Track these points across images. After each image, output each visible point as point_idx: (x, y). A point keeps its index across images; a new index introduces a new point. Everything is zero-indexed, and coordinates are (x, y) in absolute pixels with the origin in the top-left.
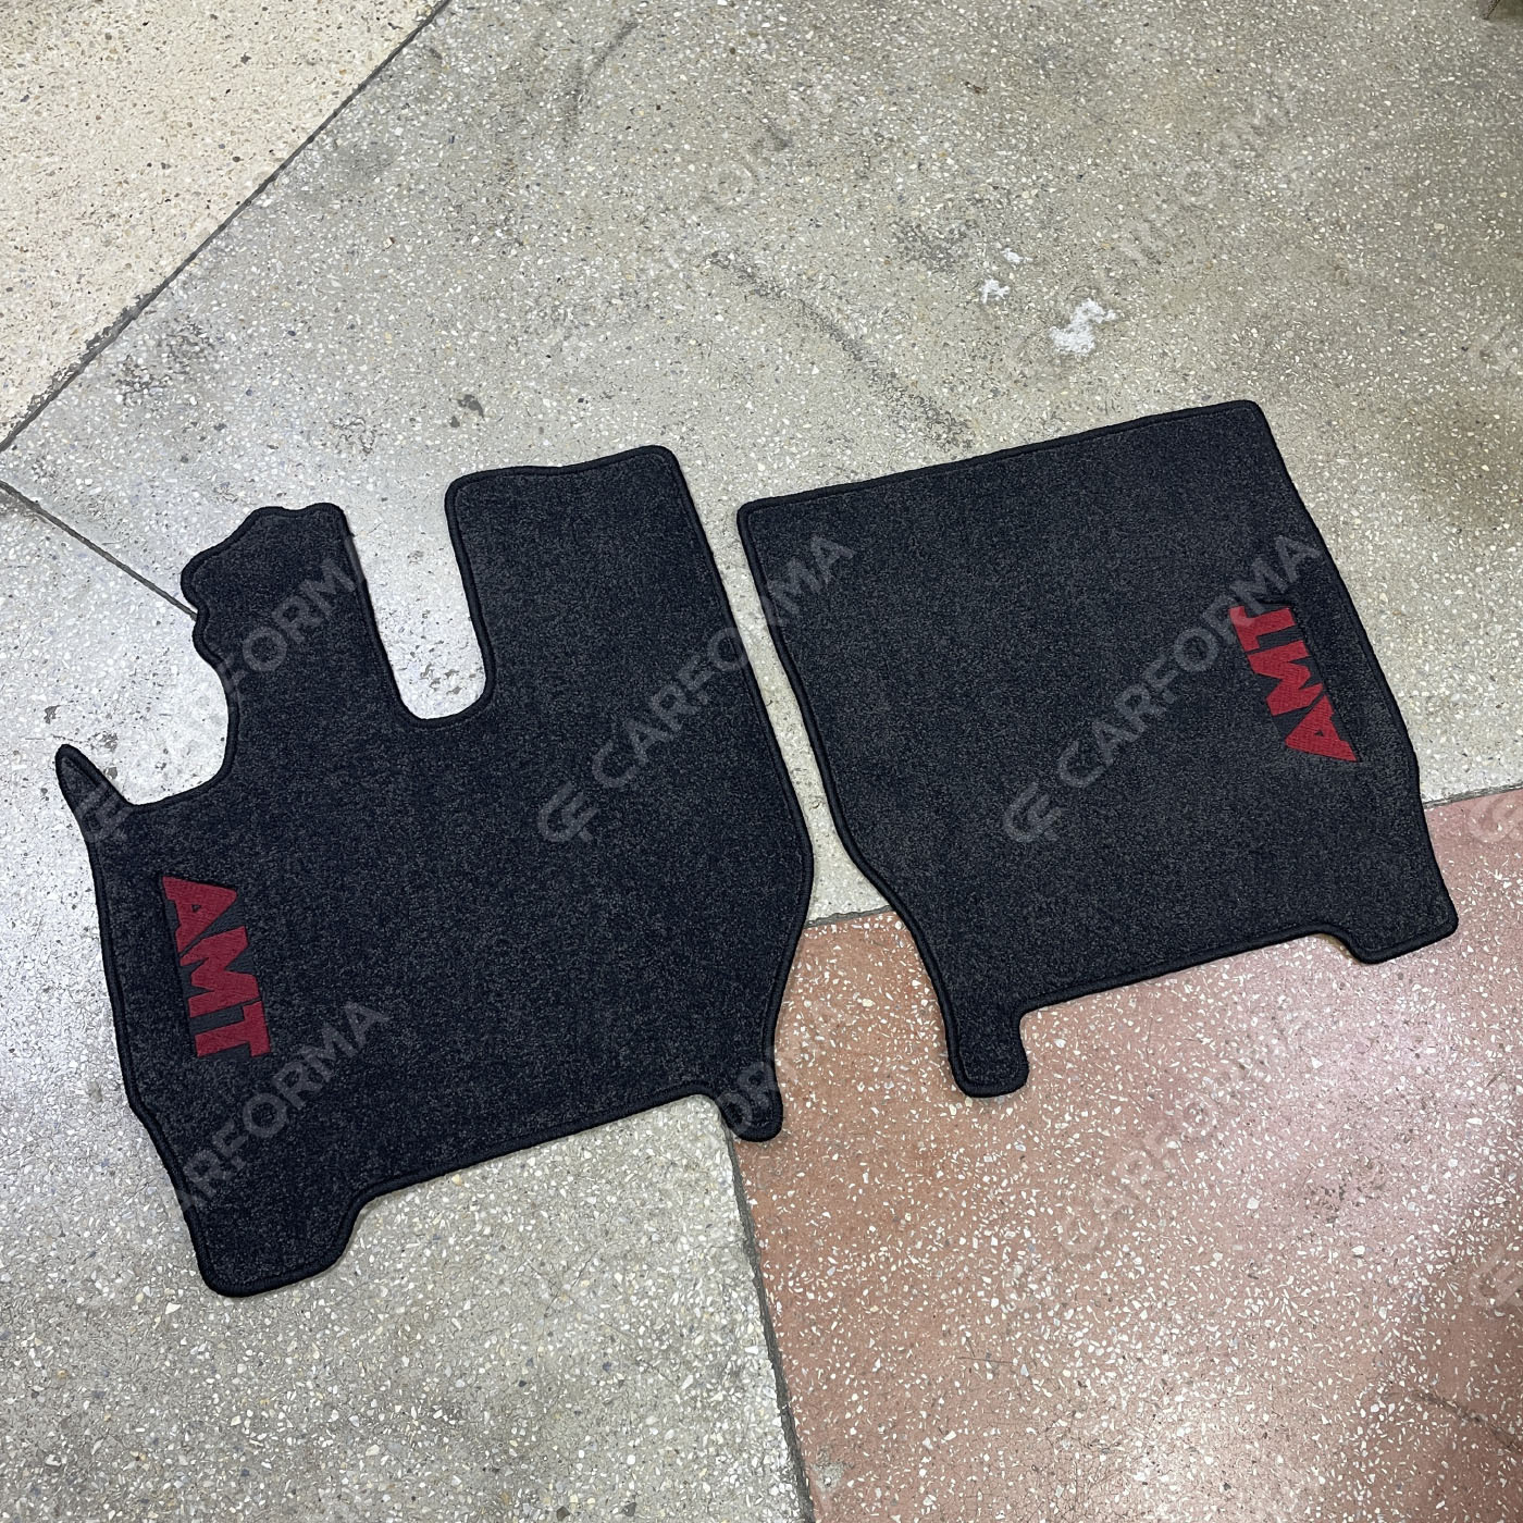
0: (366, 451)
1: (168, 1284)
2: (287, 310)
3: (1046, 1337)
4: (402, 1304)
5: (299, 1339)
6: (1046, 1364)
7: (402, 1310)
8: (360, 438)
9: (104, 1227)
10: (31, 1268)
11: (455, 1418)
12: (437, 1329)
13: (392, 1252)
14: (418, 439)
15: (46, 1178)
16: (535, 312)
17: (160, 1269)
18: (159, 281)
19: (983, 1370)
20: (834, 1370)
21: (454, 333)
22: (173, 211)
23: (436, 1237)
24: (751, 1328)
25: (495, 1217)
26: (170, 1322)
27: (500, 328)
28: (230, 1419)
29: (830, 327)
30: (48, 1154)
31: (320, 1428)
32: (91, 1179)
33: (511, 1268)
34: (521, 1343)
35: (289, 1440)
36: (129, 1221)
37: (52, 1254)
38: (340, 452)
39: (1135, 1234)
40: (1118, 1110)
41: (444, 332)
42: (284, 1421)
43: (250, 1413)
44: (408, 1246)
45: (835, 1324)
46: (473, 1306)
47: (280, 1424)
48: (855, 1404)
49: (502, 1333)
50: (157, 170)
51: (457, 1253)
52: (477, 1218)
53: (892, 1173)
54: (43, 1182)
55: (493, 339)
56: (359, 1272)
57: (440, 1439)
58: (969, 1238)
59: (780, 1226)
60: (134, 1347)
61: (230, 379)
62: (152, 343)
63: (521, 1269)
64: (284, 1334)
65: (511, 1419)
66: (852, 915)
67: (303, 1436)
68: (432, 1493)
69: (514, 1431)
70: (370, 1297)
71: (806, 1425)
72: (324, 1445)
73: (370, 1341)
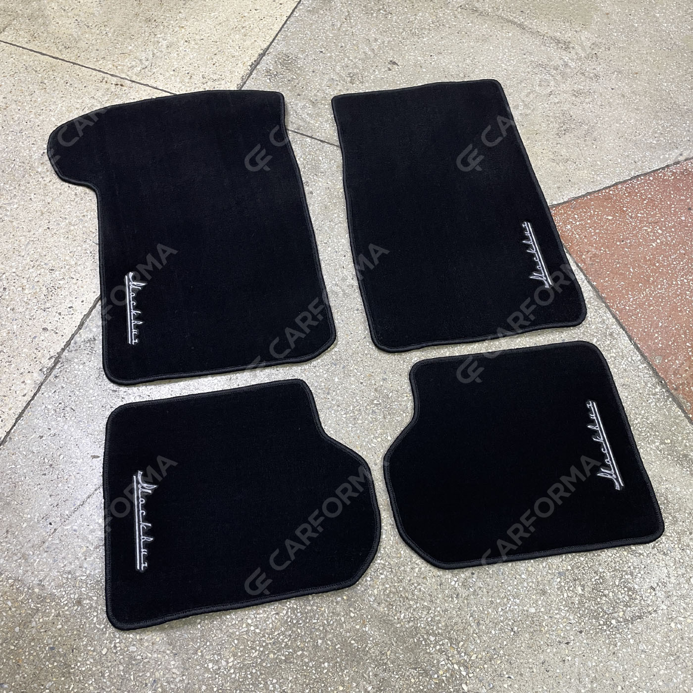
2: (316, 45)
16: (404, 33)
18: (268, 44)
20: (645, 328)
22: (265, 22)
24: (611, 320)
27: (394, 39)
29: (510, 21)
38: (353, 84)
45: (640, 315)
48: (657, 338)
50: (254, 11)
53: (640, 267)
55: (393, 43)
58: (676, 281)
59: (607, 289)
61: (305, 69)
62: (273, 62)
66: (595, 192)
71: (642, 346)
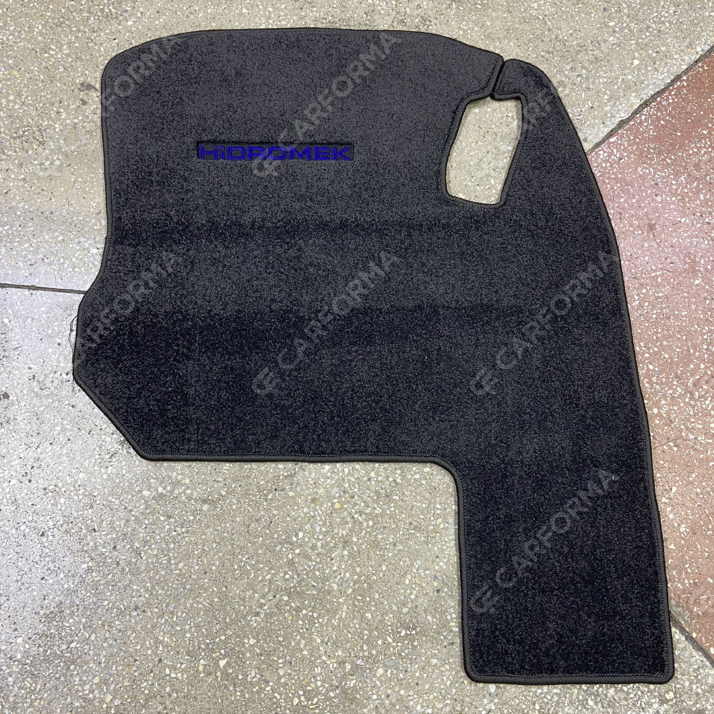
0: (42, 143)
1: (213, 651)
3: (692, 413)
4: (349, 587)
5: (304, 638)
6: (700, 427)
7: (351, 590)
8: (34, 138)
9: (157, 642)
10: (128, 689)
11: (413, 629)
12: (375, 588)
13: (327, 563)
14: (68, 121)
15: (107, 636)
16: (92, 18)
17: (203, 646)
19: (670, 448)
21: (53, 53)
23: (345, 542)
25: (370, 514)
26: (226, 670)
27: (77, 37)
28: (292, 702)
30: (100, 622)
31: (344, 677)
32: (133, 621)
33: (395, 536)
34: (424, 572)
35: (332, 694)
36: (170, 631)
37: (136, 674)
38: (27, 152)
39: (705, 337)
40: (659, 280)
41: (46, 55)
42: (322, 685)
43: (301, 693)
44: (333, 556)
46: (387, 566)
47: (321, 689)
49: (411, 571)
51: (362, 544)
52: (361, 520)
54: (106, 639)
55: (77, 45)
56: (315, 584)
57: (412, 644)
60: (215, 695)
63: (401, 533)
64: (294, 640)
65: (443, 613)
67: (337, 687)
68: (425, 675)
69: (449, 617)
70: (329, 594)
72: (352, 685)
73: (343, 617)
